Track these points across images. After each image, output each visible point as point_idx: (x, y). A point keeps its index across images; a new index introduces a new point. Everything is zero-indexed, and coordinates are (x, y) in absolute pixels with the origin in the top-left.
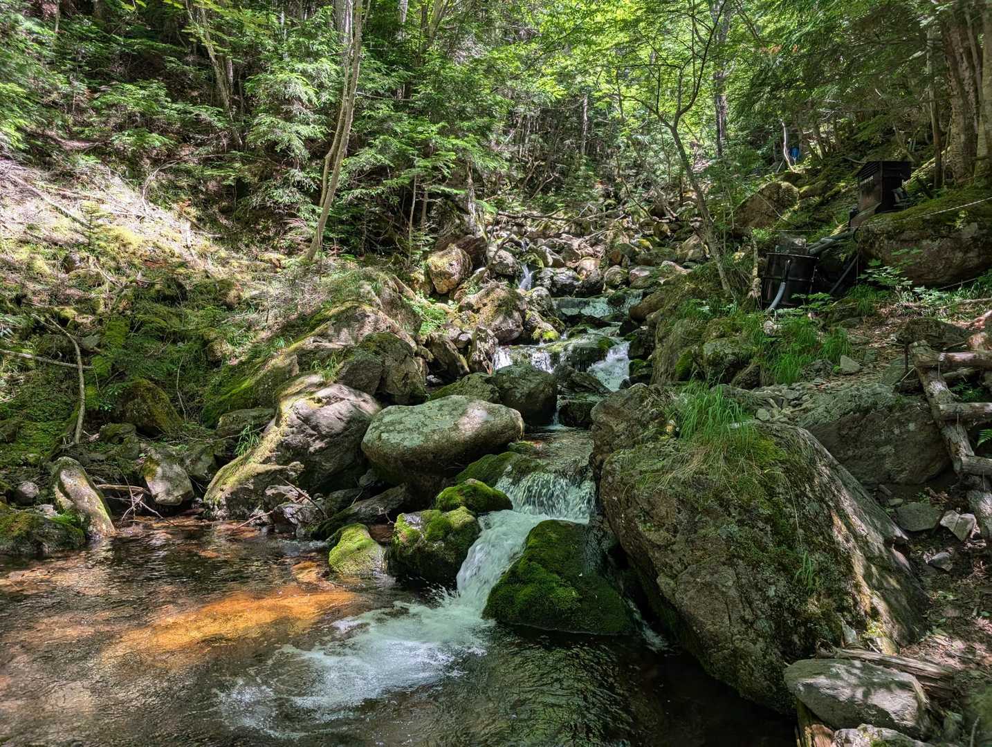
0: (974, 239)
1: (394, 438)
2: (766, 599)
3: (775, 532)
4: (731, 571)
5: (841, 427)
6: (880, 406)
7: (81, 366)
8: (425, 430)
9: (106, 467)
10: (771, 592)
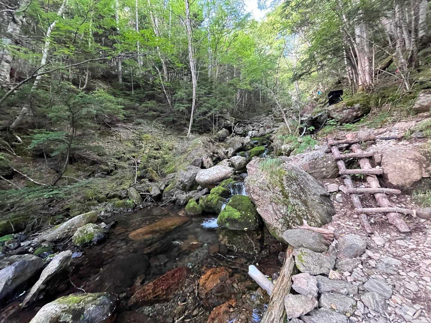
0: (359, 108)
1: (202, 177)
2: (281, 213)
3: (283, 194)
4: (271, 206)
5: (310, 164)
6: (319, 157)
7: (136, 166)
8: (210, 175)
9: (141, 189)
10: (282, 211)
